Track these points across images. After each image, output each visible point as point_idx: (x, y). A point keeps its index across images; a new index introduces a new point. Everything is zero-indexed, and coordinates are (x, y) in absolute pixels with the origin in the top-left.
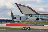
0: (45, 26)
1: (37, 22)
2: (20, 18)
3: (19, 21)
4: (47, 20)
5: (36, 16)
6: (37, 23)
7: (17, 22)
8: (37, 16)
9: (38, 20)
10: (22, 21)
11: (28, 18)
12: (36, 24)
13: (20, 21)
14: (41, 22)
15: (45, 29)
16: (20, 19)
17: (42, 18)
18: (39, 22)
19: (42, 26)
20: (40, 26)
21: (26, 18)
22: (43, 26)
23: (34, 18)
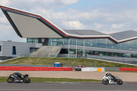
0: (83, 69)
1: (63, 59)
2: (14, 48)
3: (9, 58)
4: (90, 54)
5: (58, 44)
6: (63, 62)
7: (4, 59)
8: (61, 43)
9: (66, 55)
10: (18, 56)
11: (36, 49)
12: (58, 65)
13: (12, 57)
14: (72, 60)
15: (85, 80)
16: (14, 52)
17: (76, 47)
18: (67, 59)
19: (76, 70)
20: (71, 70)
21: (31, 48)
22: (80, 70)
23: (54, 49)
